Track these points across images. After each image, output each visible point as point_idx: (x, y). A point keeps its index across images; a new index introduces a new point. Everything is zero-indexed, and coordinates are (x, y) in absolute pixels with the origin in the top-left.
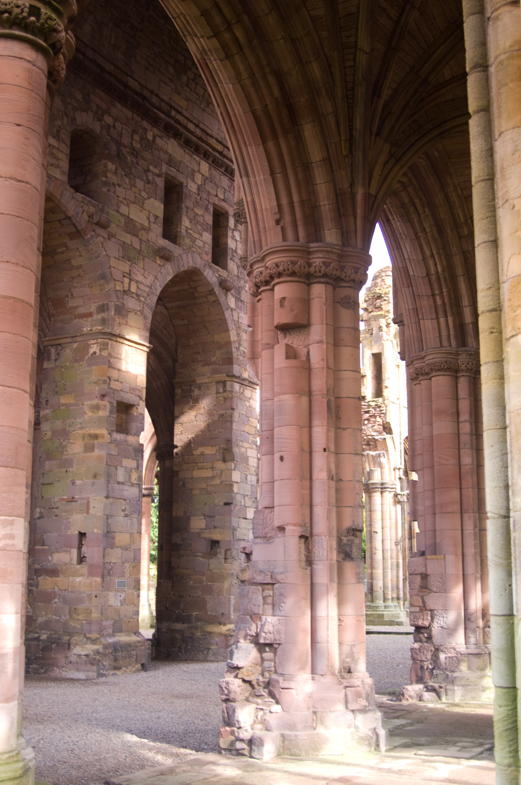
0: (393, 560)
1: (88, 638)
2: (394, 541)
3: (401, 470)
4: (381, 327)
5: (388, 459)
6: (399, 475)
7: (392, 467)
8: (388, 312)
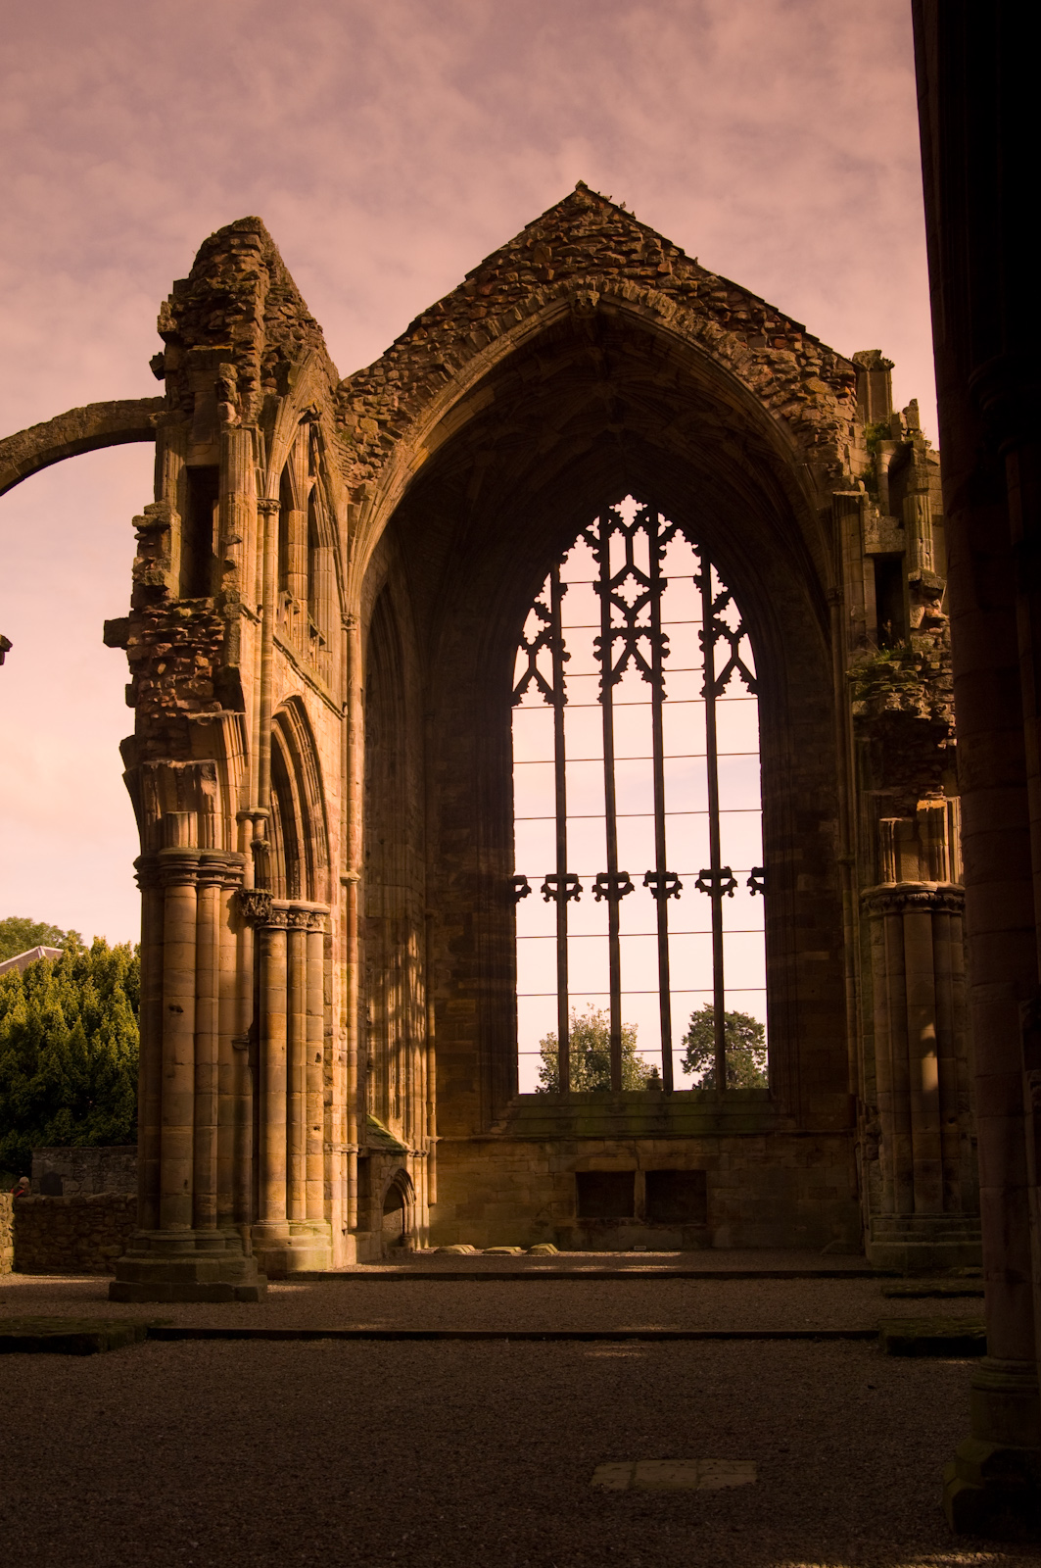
0: (226, 1097)
2: (230, 1037)
3: (261, 823)
4: (224, 385)
5: (225, 786)
6: (255, 836)
7: (234, 810)
8: (247, 345)
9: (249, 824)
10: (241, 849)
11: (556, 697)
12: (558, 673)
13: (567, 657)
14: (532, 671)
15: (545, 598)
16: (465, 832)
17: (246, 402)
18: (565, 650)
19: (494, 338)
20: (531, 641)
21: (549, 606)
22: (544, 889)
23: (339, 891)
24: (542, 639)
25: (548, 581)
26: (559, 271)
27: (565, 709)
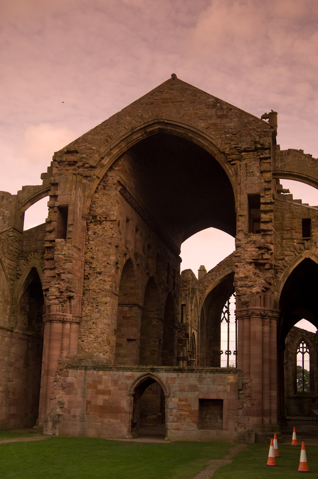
1: (153, 413)
3: (191, 352)
4: (187, 294)
5: (186, 348)
6: (190, 354)
7: (187, 350)
8: (190, 288)
9: (189, 353)
10: (188, 356)
11: (228, 321)
12: (228, 317)
13: (230, 315)
14: (224, 317)
15: (226, 305)
16: (213, 343)
17: (189, 296)
18: (230, 314)
19: (221, 275)
20: (224, 312)
21: (227, 306)
22: (225, 353)
23: (197, 357)
24: (226, 311)
25: (227, 302)
26: (231, 265)
27: (229, 323)
